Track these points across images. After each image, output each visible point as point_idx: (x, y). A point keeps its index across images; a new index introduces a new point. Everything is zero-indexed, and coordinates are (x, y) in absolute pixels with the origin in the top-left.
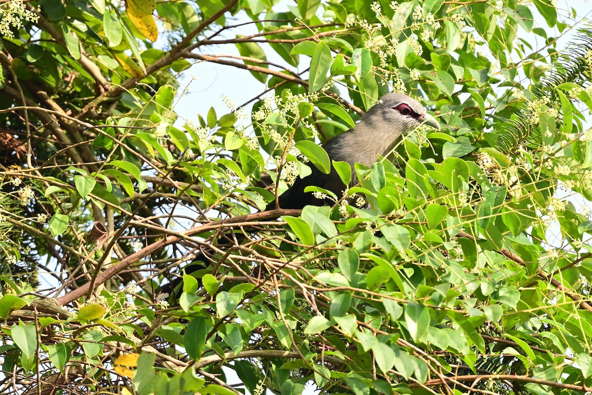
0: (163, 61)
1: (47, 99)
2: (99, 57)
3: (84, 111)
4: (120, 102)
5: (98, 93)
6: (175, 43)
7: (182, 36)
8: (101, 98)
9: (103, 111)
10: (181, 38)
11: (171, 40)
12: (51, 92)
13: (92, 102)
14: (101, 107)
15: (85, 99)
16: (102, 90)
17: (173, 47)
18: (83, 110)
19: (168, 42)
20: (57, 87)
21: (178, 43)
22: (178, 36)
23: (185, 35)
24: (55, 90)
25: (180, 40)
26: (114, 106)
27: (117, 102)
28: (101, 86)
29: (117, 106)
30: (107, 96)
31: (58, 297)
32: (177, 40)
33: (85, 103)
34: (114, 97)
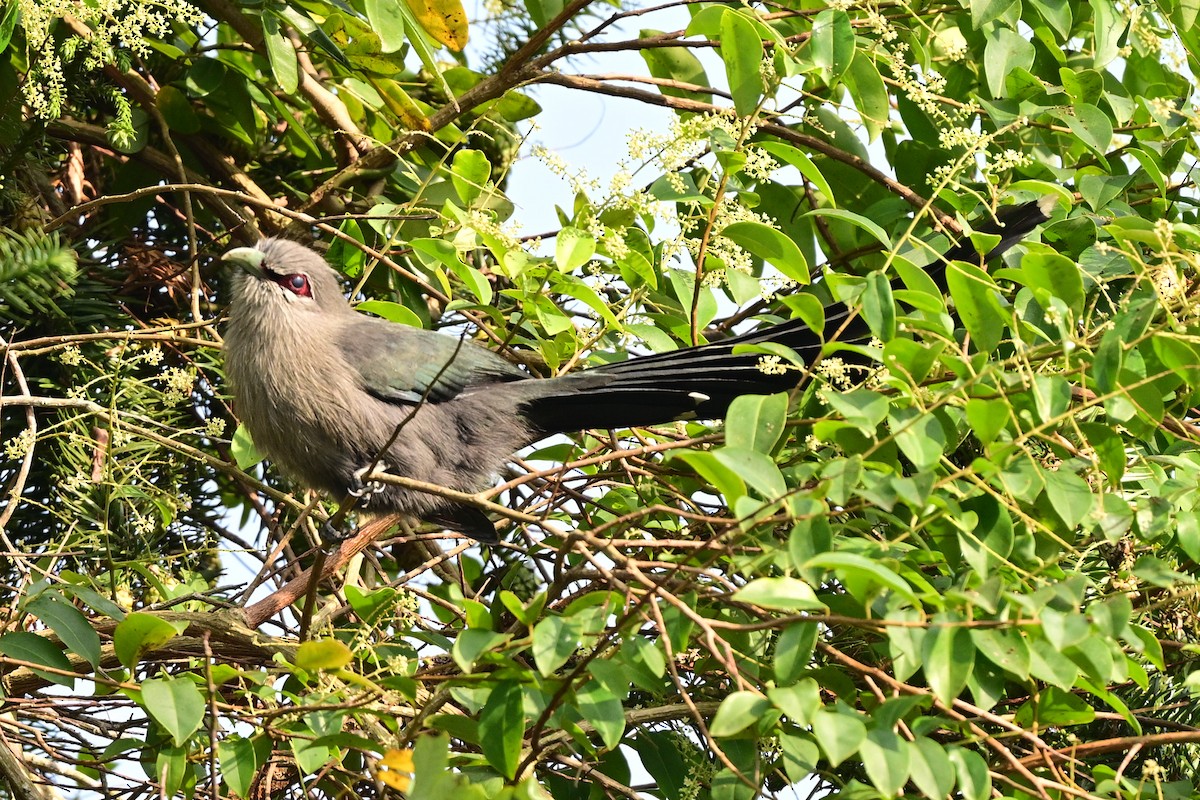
0: (483, 89)
1: (234, 173)
2: (347, 82)
3: (315, 198)
4: (391, 181)
5: (345, 160)
6: (513, 46)
7: (526, 28)
8: (350, 171)
9: (355, 198)
10: (525, 33)
11: (504, 37)
12: (242, 158)
13: (331, 180)
14: (351, 189)
15: (317, 172)
16: (354, 153)
17: (508, 52)
18: (313, 196)
19: (496, 41)
20: (257, 147)
21: (519, 43)
22: (519, 28)
23: (534, 27)
24: (252, 153)
25: (524, 38)
26: (379, 187)
27: (385, 181)
28: (350, 145)
29: (386, 187)
30: (364, 166)
31: (246, 606)
32: (516, 37)
33: (318, 181)
34: (378, 168)
